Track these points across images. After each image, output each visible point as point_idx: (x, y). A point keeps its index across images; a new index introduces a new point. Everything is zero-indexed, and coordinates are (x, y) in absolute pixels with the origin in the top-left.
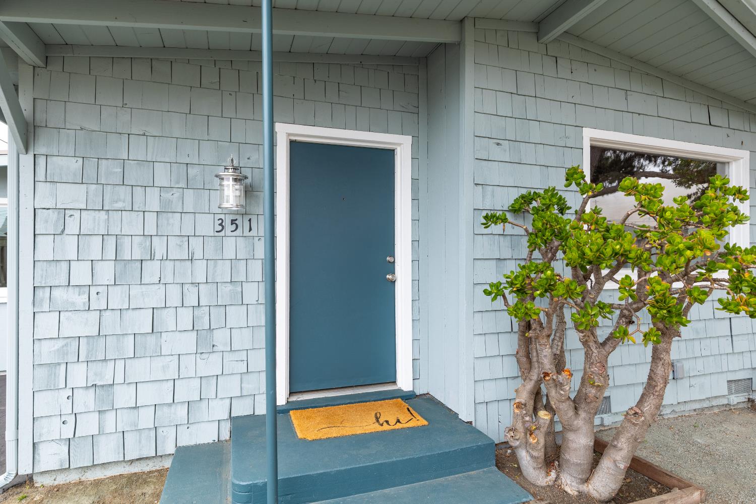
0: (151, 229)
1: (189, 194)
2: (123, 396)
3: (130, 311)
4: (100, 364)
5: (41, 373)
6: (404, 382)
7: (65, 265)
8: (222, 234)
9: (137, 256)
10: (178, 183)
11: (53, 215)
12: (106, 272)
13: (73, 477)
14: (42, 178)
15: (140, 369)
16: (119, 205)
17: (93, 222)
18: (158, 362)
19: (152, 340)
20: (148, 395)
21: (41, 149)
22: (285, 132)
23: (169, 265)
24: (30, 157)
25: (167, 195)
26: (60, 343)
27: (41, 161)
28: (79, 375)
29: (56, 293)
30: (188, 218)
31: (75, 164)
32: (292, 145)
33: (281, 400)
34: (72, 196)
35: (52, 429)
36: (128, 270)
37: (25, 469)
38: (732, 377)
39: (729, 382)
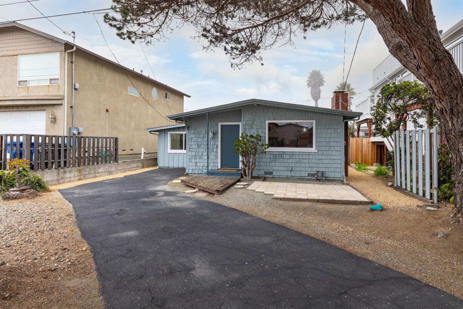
0: (201, 141)
2: (198, 164)
3: (199, 152)
5: (189, 160)
7: (192, 145)
8: (211, 141)
9: (200, 144)
10: (205, 133)
11: (191, 139)
12: (196, 146)
15: (200, 161)
16: (198, 137)
17: (195, 139)
18: (202, 160)
19: (202, 156)
20: (201, 164)
21: (189, 130)
22: (220, 124)
23: (204, 146)
24: (188, 132)
25: (203, 135)
26: (191, 156)
28: (193, 161)
29: (191, 149)
30: (206, 139)
31: (193, 132)
32: (222, 126)
33: (219, 168)
34: (193, 136)
35: (191, 168)
36: (199, 146)
37: (188, 172)
38: (309, 172)
39: (308, 174)
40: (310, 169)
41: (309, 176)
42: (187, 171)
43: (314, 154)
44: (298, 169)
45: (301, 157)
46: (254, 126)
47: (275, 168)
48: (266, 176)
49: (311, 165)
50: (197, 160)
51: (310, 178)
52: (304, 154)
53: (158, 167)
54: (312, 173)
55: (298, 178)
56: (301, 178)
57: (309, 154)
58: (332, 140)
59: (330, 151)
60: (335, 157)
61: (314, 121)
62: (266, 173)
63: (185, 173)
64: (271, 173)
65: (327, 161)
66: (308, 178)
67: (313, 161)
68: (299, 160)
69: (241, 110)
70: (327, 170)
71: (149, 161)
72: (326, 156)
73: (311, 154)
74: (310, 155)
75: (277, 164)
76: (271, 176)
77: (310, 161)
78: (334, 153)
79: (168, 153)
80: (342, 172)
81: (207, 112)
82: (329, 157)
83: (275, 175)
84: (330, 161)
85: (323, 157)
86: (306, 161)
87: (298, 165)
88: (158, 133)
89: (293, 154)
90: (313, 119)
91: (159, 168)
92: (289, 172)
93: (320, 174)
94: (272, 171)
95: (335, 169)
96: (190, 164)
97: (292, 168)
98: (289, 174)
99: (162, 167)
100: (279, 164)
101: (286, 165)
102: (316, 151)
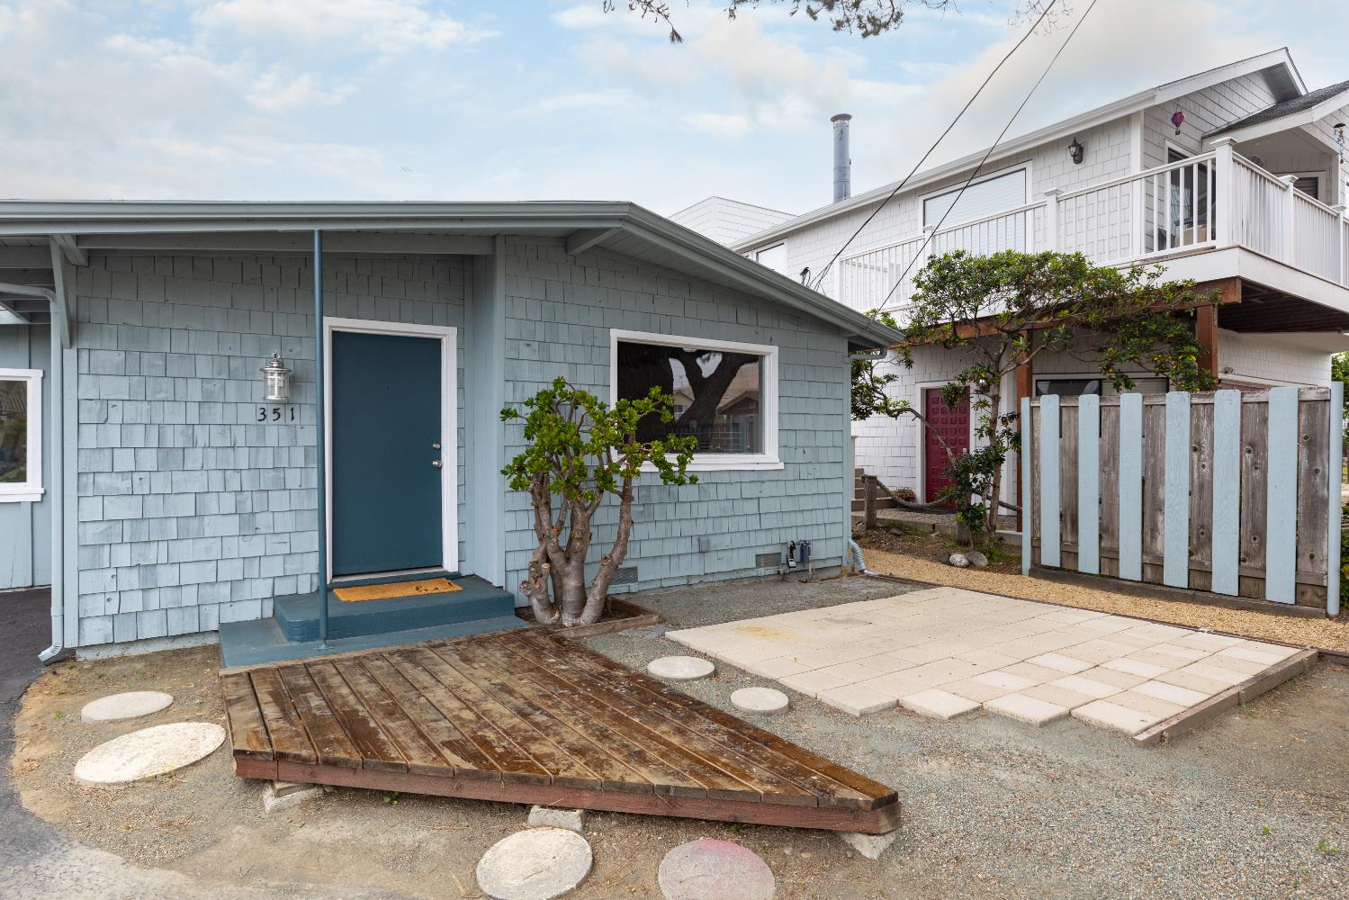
0: (193, 418)
1: (231, 385)
2: (167, 576)
3: (172, 496)
4: (143, 545)
5: (87, 553)
6: (450, 563)
7: (108, 453)
8: (264, 422)
9: (179, 444)
10: (220, 374)
11: (96, 406)
12: (149, 460)
13: (115, 652)
14: (84, 369)
15: (183, 550)
16: (162, 396)
17: (131, 412)
18: (201, 544)
19: (194, 523)
20: (191, 574)
21: (85, 344)
23: (212, 452)
24: (74, 351)
25: (209, 386)
26: (104, 526)
27: (84, 355)
28: (123, 555)
29: (100, 478)
30: (230, 409)
31: (116, 357)
32: (342, 337)
33: (327, 579)
34: (115, 387)
35: (97, 606)
36: (170, 457)
37: (71, 643)
38: (760, 551)
39: (757, 556)
40: (763, 538)
41: (758, 565)
42: (63, 635)
43: (774, 476)
44: (726, 541)
45: (735, 492)
46: (558, 351)
47: (648, 549)
49: (768, 522)
50: (152, 554)
51: (762, 572)
52: (746, 478)
54: (767, 551)
55: (724, 581)
56: (734, 576)
57: (760, 477)
58: (821, 423)
59: (816, 466)
60: (830, 486)
61: (774, 350)
63: (46, 654)
64: (631, 574)
65: (808, 503)
66: (754, 574)
67: (772, 505)
68: (730, 504)
69: (496, 256)
70: (816, 532)
72: (807, 483)
73: (765, 477)
74: (762, 482)
75: (654, 530)
76: (634, 588)
77: (766, 506)
78: (826, 471)
80: (845, 538)
81: (318, 227)
82: (814, 487)
83: (645, 582)
84: (816, 502)
85: (800, 488)
86: (751, 507)
87: (725, 524)
90: (771, 342)
92: (696, 557)
93: (798, 553)
94: (633, 564)
95: (828, 527)
96: (95, 582)
97: (707, 542)
98: (696, 568)
100: (661, 530)
101: (688, 528)
102: (781, 466)
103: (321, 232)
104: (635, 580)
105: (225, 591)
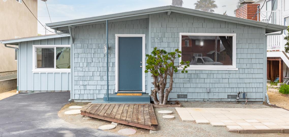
0: (92, 57)
1: (99, 50)
2: (88, 87)
3: (89, 72)
4: (84, 81)
5: (76, 82)
7: (79, 63)
8: (105, 57)
9: (90, 62)
10: (97, 47)
11: (77, 54)
12: (85, 64)
13: (80, 101)
14: (75, 48)
15: (91, 83)
16: (87, 52)
17: (83, 55)
18: (94, 82)
19: (92, 77)
20: (92, 87)
22: (117, 36)
23: (96, 63)
24: (74, 44)
25: (95, 50)
26: (78, 77)
27: (75, 45)
28: (81, 83)
29: (78, 68)
30: (99, 54)
31: (80, 45)
32: (120, 38)
33: (116, 91)
34: (80, 51)
35: (77, 92)
36: (88, 64)
37: (73, 99)
38: (229, 94)
39: (228, 95)
40: (230, 90)
41: (228, 98)
42: (72, 97)
43: (235, 72)
44: (217, 90)
45: (220, 76)
46: (165, 40)
47: (190, 90)
48: (179, 100)
49: (231, 85)
50: (86, 83)
51: (230, 100)
52: (224, 72)
53: (17, 92)
54: (232, 94)
55: (216, 101)
56: (220, 100)
57: (229, 72)
58: (254, 56)
59: (251, 69)
60: (257, 76)
61: (235, 35)
62: (179, 96)
63: (70, 100)
64: (185, 96)
65: (248, 81)
66: (227, 100)
67: (234, 81)
68: (218, 79)
69: (149, 18)
70: (249, 90)
71: (4, 84)
72: (248, 75)
73: (231, 72)
74: (230, 74)
75: (192, 85)
76: (186, 100)
77: (230, 81)
78: (256, 71)
79: (33, 72)
80: (264, 93)
81: (107, 20)
82: (250, 76)
83: (189, 99)
84: (251, 81)
85: (244, 76)
86: (226, 81)
87: (216, 85)
88: (17, 47)
89: (210, 73)
90: (234, 32)
91: (20, 93)
92: (206, 94)
93: (241, 96)
94: (186, 94)
95: (257, 89)
96: (77, 87)
97: (210, 90)
98: (206, 96)
99: (23, 92)
100: (194, 85)
101: (203, 85)
102: (237, 69)
103: (108, 20)
104: (186, 98)
105: (98, 91)
